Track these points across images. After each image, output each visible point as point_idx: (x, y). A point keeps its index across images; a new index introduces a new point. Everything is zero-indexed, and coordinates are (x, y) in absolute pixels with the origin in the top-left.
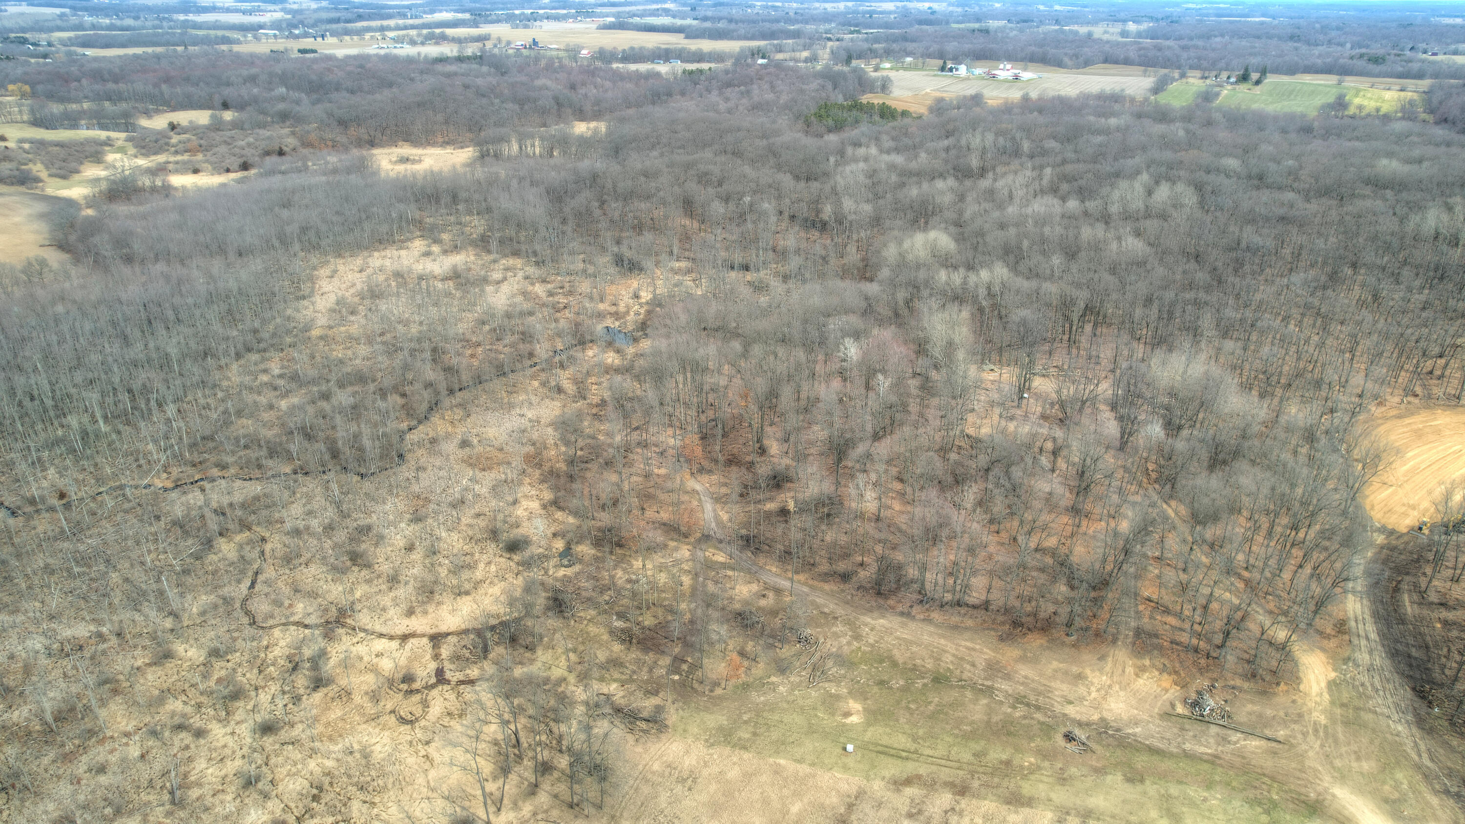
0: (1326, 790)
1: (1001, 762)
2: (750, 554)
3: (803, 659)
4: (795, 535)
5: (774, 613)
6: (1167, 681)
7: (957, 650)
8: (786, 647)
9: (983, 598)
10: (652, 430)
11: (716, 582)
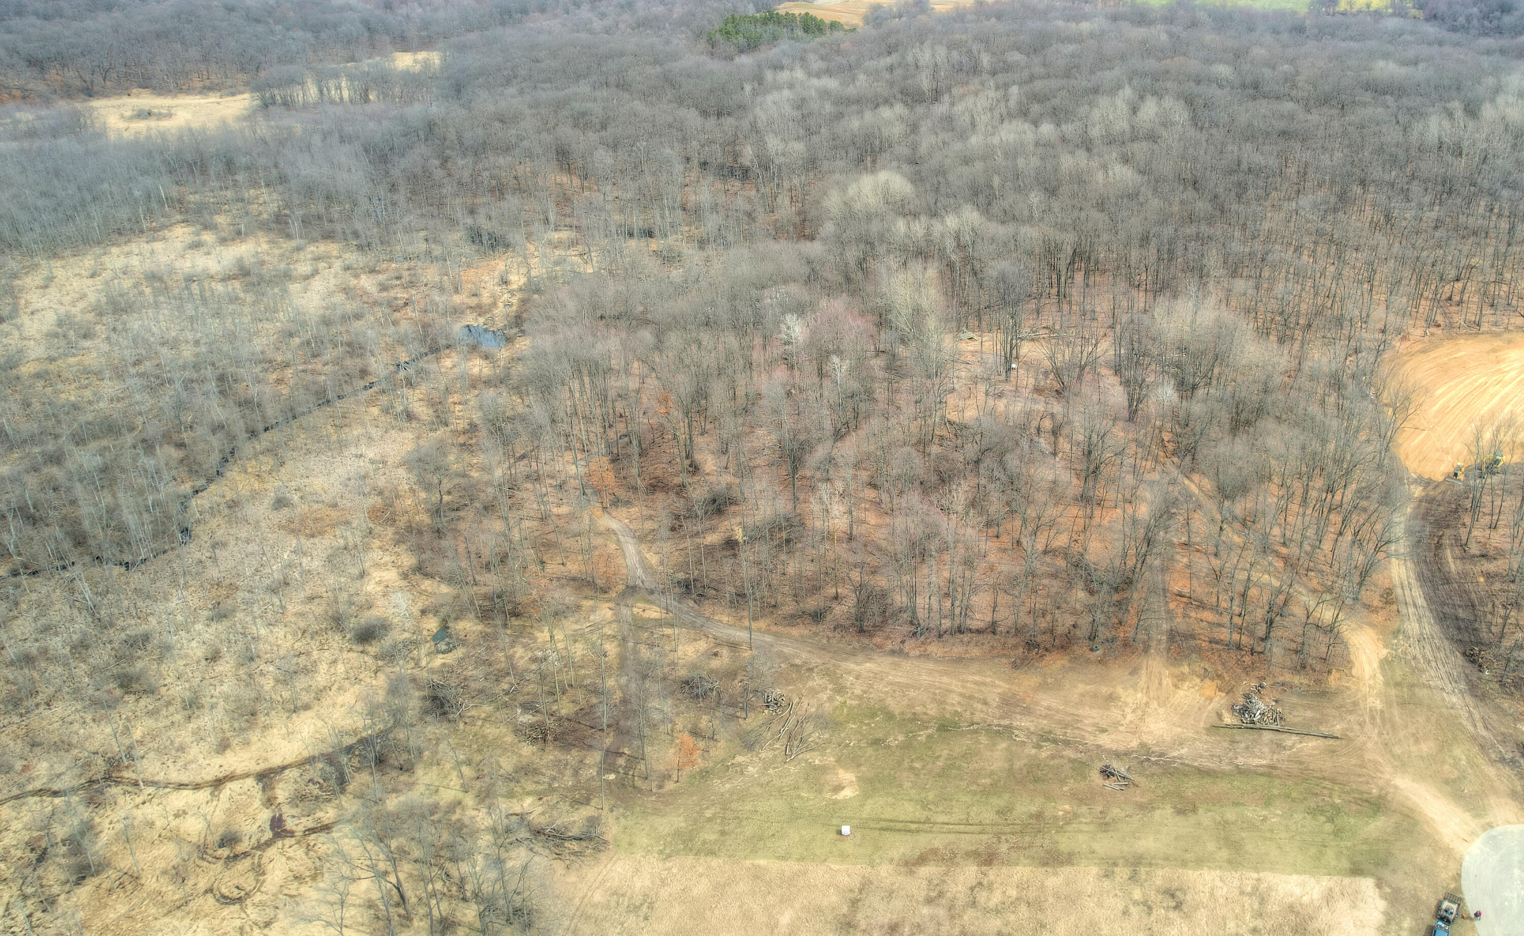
0: (1388, 782)
1: (1031, 816)
2: (691, 603)
3: (775, 727)
4: (748, 571)
5: (731, 674)
6: (1210, 687)
7: (963, 687)
8: (752, 715)
9: (989, 619)
10: (544, 456)
11: (651, 646)
